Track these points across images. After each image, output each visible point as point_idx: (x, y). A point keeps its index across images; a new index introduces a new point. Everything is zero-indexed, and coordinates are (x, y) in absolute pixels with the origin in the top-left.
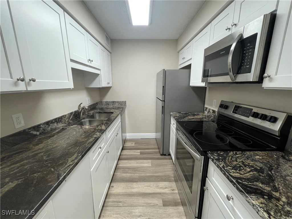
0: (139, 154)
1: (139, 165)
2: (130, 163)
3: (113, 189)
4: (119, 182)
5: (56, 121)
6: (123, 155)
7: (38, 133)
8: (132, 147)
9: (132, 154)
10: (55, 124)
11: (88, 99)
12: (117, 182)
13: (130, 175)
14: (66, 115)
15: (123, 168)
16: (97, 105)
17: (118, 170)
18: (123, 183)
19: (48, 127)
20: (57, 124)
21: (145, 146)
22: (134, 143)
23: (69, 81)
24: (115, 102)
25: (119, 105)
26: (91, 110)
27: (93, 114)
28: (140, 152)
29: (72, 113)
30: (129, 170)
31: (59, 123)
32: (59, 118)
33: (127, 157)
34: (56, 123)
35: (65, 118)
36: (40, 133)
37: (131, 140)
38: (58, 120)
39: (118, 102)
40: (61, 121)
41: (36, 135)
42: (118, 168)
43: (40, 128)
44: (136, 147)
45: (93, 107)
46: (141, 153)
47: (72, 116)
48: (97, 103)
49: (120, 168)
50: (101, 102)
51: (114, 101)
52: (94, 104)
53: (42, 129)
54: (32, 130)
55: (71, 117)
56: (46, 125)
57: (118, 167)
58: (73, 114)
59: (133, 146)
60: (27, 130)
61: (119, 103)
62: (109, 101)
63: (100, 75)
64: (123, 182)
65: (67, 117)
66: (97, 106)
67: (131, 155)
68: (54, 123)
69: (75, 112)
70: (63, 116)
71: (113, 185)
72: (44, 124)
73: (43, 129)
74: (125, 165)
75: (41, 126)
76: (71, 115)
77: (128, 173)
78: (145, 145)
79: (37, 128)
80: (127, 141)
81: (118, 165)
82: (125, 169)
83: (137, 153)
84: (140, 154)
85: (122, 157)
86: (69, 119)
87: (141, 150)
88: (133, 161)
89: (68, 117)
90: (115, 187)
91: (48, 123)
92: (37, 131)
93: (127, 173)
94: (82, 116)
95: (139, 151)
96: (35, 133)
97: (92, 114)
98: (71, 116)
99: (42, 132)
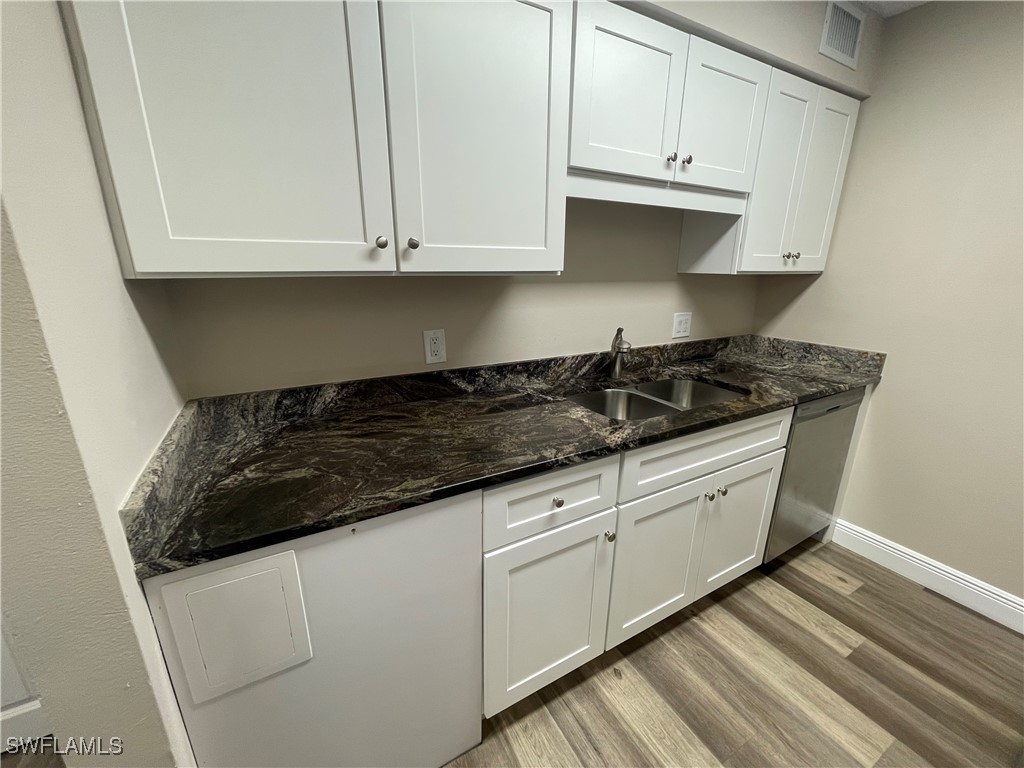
0: (846, 652)
1: (791, 698)
2: (757, 654)
3: (613, 681)
4: (650, 680)
5: (527, 371)
6: (751, 595)
7: (470, 389)
8: (825, 595)
9: (802, 621)
10: (523, 378)
11: (681, 318)
12: (645, 674)
13: (715, 696)
14: (564, 360)
15: (707, 648)
16: (725, 347)
17: (685, 636)
18: (661, 700)
19: (500, 380)
20: (528, 377)
21: (927, 643)
22: (860, 584)
23: (546, 246)
24: (818, 347)
25: (831, 366)
26: (682, 360)
27: (673, 377)
28: (856, 646)
29: (588, 357)
30: (725, 674)
31: (536, 378)
32: (537, 364)
33: (764, 620)
34: (525, 375)
35: (560, 365)
36: (475, 391)
37: (851, 563)
38: (536, 368)
39: (831, 352)
40: (542, 372)
41: (466, 392)
42: (689, 632)
43: (478, 376)
44: (854, 609)
45: (695, 353)
46: (857, 658)
47: (587, 367)
48: (725, 341)
49: (698, 639)
50: (751, 341)
51: (810, 345)
52: (706, 342)
53: (482, 380)
54: (457, 377)
55: (584, 370)
56: (494, 373)
57: (694, 624)
58: (594, 359)
59: (836, 594)
60: (446, 375)
61: (839, 361)
62: (787, 339)
63: (742, 221)
64: (665, 698)
65: (566, 366)
66: (719, 353)
67: (793, 624)
68: (520, 372)
69: (605, 355)
70: (555, 360)
71: (624, 668)
72: (490, 368)
73: (484, 383)
74: (725, 642)
75: (482, 372)
76: (586, 362)
77: (713, 684)
78: (927, 635)
79: (470, 374)
80: (822, 554)
81: (701, 619)
82: (713, 654)
83: (840, 640)
84: (849, 658)
85: (742, 600)
86: (576, 373)
87: (872, 645)
88: (775, 656)
89: (570, 367)
90: (623, 681)
91: (502, 370)
92: (469, 383)
93: (708, 677)
94: (620, 375)
95: (856, 639)
96: (462, 385)
97: (668, 378)
98: (585, 365)
99: (481, 389)
